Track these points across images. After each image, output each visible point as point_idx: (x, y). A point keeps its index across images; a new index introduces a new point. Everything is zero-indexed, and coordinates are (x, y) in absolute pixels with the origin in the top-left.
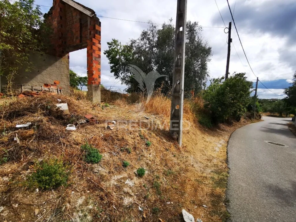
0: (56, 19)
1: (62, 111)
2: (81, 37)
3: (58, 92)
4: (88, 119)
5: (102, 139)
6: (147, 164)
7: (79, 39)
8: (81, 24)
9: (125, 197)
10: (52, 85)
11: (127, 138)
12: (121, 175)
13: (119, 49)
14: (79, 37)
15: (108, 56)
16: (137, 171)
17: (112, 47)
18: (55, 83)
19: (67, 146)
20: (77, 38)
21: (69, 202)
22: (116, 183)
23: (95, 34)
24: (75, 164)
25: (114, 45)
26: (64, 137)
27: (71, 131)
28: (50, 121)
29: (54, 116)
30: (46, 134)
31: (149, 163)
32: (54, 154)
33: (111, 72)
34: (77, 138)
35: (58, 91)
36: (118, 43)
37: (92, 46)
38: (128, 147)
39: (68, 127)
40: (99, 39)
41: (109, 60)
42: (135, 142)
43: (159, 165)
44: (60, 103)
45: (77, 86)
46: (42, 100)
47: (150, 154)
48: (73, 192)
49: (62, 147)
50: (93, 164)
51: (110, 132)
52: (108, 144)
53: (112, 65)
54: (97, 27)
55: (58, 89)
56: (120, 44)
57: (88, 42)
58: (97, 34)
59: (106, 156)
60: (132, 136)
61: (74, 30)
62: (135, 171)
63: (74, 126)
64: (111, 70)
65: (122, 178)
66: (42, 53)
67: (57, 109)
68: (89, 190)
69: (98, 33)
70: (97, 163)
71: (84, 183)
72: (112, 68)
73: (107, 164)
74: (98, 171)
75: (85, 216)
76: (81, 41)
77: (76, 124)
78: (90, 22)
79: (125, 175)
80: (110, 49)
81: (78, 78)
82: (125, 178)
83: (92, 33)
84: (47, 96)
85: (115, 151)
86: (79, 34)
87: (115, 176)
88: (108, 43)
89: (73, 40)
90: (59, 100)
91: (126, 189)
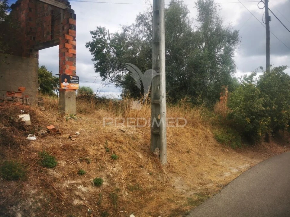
0: (24, 12)
1: (24, 122)
2: (53, 32)
3: (23, 101)
4: (50, 130)
5: (61, 148)
6: (108, 176)
7: (51, 34)
8: (53, 17)
9: (75, 199)
10: (16, 92)
11: (88, 149)
12: (75, 181)
13: (106, 39)
14: (51, 32)
15: (91, 50)
16: (94, 180)
17: (97, 37)
18: (19, 90)
19: (26, 152)
20: (48, 33)
21: (25, 190)
22: (68, 186)
23: (69, 30)
24: (31, 166)
25: (99, 34)
26: (24, 145)
27: (31, 140)
28: (13, 131)
29: (17, 127)
30: (9, 141)
31: (110, 175)
32: (14, 158)
33: (96, 71)
34: (35, 146)
35: (23, 99)
36: (105, 31)
37: (65, 44)
38: (88, 157)
39: (28, 137)
40: (73, 35)
41: (93, 56)
42: (97, 153)
43: (123, 179)
44: (23, 113)
45: (52, 90)
46: (6, 111)
47: (114, 167)
48: (28, 185)
49: (21, 153)
50: (48, 168)
51: (71, 142)
52: (67, 154)
53: (96, 62)
54: (71, 21)
55: (23, 97)
56: (108, 33)
57: (60, 38)
58: (71, 29)
59: (62, 163)
60: (95, 148)
61: (45, 24)
62: (92, 180)
63: (35, 136)
64: (96, 69)
65: (74, 184)
66: (7, 55)
67: (19, 120)
68: (41, 186)
69: (73, 27)
70: (52, 168)
71: (38, 180)
72: (96, 66)
73: (62, 169)
74: (51, 174)
75: (36, 202)
76: (52, 37)
77: (37, 135)
78: (64, 15)
79: (79, 181)
80: (94, 40)
81: (52, 79)
82: (78, 184)
83: (65, 27)
84: (10, 108)
85: (73, 160)
86: (51, 28)
87: (68, 181)
88: (92, 33)
89: (44, 35)
90: (22, 111)
91: (77, 193)
